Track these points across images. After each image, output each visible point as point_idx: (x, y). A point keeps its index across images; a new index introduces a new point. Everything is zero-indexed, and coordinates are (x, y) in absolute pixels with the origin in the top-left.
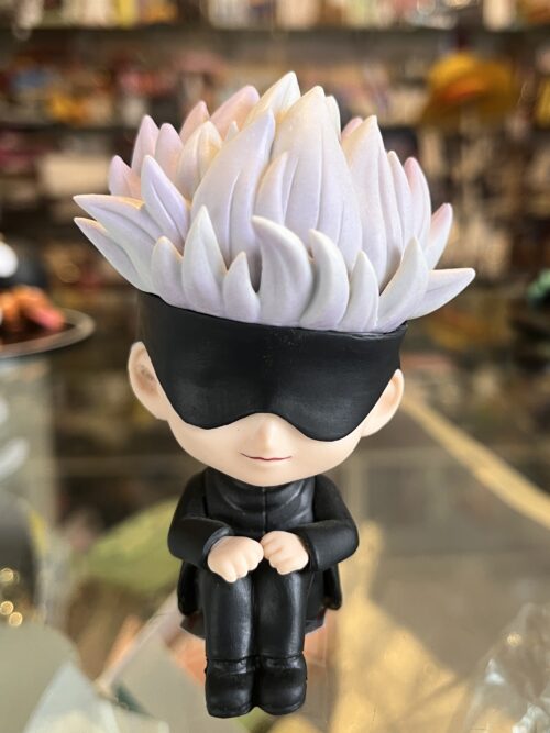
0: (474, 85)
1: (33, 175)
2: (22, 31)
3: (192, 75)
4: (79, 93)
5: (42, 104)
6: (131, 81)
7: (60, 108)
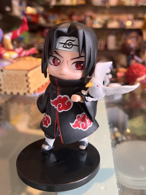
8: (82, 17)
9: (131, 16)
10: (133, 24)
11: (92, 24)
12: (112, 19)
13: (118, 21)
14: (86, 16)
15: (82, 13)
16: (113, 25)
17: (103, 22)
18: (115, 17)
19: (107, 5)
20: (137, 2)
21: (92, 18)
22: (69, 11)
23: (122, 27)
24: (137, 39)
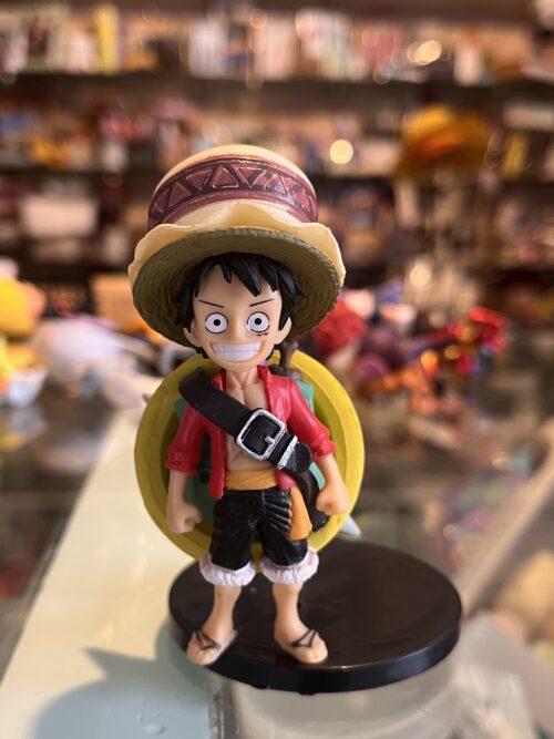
0: (450, 139)
1: (14, 216)
2: (7, 75)
3: (168, 122)
4: (60, 137)
5: (24, 147)
6: (112, 126)
7: (42, 151)
8: (144, 127)
10: (356, 155)
11: (187, 152)
13: (297, 140)
14: (159, 121)
15: (144, 108)
19: (248, 76)
20: (372, 64)
21: (185, 129)
22: (86, 98)
24: (374, 219)
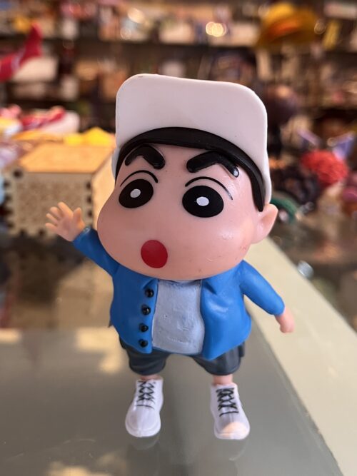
3: (105, 7)
6: (69, 8)
7: (22, 25)
8: (90, 10)
9: (224, 12)
10: (229, 33)
11: (118, 28)
12: (172, 19)
13: (190, 22)
14: (100, 6)
16: (178, 33)
17: (148, 24)
18: (182, 11)
21: (116, 12)
23: (201, 40)
24: (240, 74)
